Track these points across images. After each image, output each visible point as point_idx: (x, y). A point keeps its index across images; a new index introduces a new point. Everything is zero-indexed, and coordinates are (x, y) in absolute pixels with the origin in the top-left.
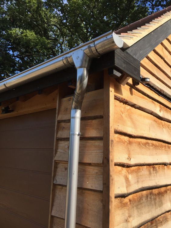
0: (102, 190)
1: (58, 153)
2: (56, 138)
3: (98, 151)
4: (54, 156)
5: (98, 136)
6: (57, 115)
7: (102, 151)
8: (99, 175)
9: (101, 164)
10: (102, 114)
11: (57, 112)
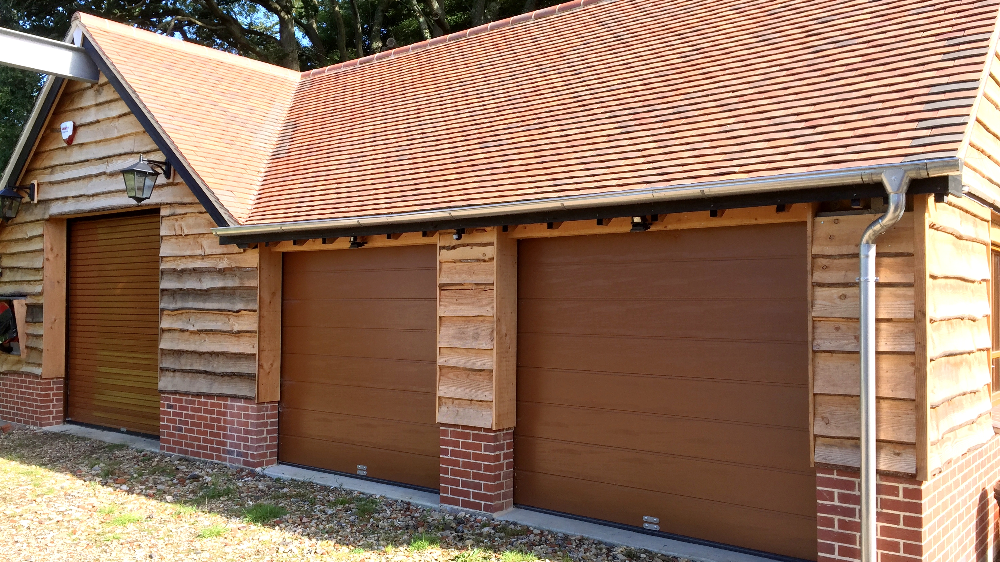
0: (914, 351)
1: (817, 306)
2: (812, 283)
3: (904, 303)
4: (811, 310)
5: (902, 281)
6: (809, 246)
7: (913, 301)
8: (906, 333)
9: (911, 319)
10: (911, 251)
11: (809, 240)
